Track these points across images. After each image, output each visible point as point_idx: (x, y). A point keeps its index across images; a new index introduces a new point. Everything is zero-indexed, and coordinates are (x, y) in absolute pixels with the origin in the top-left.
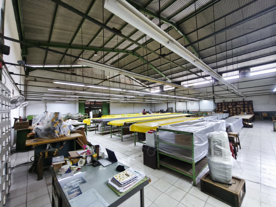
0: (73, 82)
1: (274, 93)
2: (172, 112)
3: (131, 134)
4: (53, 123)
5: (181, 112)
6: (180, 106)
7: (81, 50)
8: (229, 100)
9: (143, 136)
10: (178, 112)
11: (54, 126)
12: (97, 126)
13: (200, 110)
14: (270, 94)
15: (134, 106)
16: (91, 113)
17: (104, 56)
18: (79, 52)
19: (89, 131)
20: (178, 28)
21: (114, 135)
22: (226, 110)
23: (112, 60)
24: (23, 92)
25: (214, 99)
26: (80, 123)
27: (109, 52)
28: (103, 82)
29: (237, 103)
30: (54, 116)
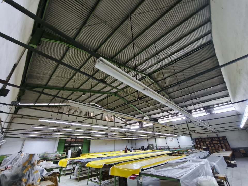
0: (58, 119)
1: (242, 129)
2: (153, 149)
3: (111, 178)
4: (24, 167)
5: (162, 149)
6: (160, 142)
7: (72, 92)
8: (204, 136)
9: (125, 182)
10: (159, 149)
11: (24, 172)
12: (74, 169)
13: (180, 147)
14: (238, 130)
15: (115, 143)
16: (70, 152)
17: (91, 96)
18: (70, 93)
19: (63, 175)
20: (149, 77)
21: (92, 181)
22: (204, 146)
23: (97, 99)
24: (5, 129)
25: (190, 134)
26: (55, 165)
27: (95, 94)
28: (86, 120)
29: (213, 139)
30: (28, 158)
